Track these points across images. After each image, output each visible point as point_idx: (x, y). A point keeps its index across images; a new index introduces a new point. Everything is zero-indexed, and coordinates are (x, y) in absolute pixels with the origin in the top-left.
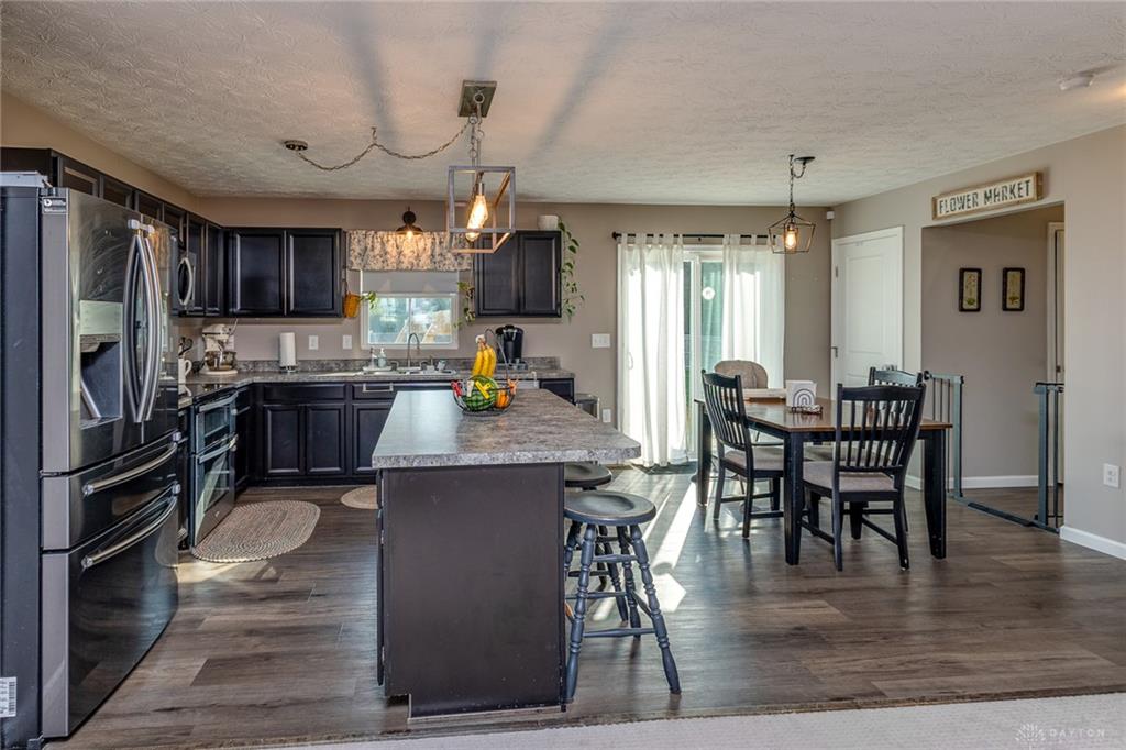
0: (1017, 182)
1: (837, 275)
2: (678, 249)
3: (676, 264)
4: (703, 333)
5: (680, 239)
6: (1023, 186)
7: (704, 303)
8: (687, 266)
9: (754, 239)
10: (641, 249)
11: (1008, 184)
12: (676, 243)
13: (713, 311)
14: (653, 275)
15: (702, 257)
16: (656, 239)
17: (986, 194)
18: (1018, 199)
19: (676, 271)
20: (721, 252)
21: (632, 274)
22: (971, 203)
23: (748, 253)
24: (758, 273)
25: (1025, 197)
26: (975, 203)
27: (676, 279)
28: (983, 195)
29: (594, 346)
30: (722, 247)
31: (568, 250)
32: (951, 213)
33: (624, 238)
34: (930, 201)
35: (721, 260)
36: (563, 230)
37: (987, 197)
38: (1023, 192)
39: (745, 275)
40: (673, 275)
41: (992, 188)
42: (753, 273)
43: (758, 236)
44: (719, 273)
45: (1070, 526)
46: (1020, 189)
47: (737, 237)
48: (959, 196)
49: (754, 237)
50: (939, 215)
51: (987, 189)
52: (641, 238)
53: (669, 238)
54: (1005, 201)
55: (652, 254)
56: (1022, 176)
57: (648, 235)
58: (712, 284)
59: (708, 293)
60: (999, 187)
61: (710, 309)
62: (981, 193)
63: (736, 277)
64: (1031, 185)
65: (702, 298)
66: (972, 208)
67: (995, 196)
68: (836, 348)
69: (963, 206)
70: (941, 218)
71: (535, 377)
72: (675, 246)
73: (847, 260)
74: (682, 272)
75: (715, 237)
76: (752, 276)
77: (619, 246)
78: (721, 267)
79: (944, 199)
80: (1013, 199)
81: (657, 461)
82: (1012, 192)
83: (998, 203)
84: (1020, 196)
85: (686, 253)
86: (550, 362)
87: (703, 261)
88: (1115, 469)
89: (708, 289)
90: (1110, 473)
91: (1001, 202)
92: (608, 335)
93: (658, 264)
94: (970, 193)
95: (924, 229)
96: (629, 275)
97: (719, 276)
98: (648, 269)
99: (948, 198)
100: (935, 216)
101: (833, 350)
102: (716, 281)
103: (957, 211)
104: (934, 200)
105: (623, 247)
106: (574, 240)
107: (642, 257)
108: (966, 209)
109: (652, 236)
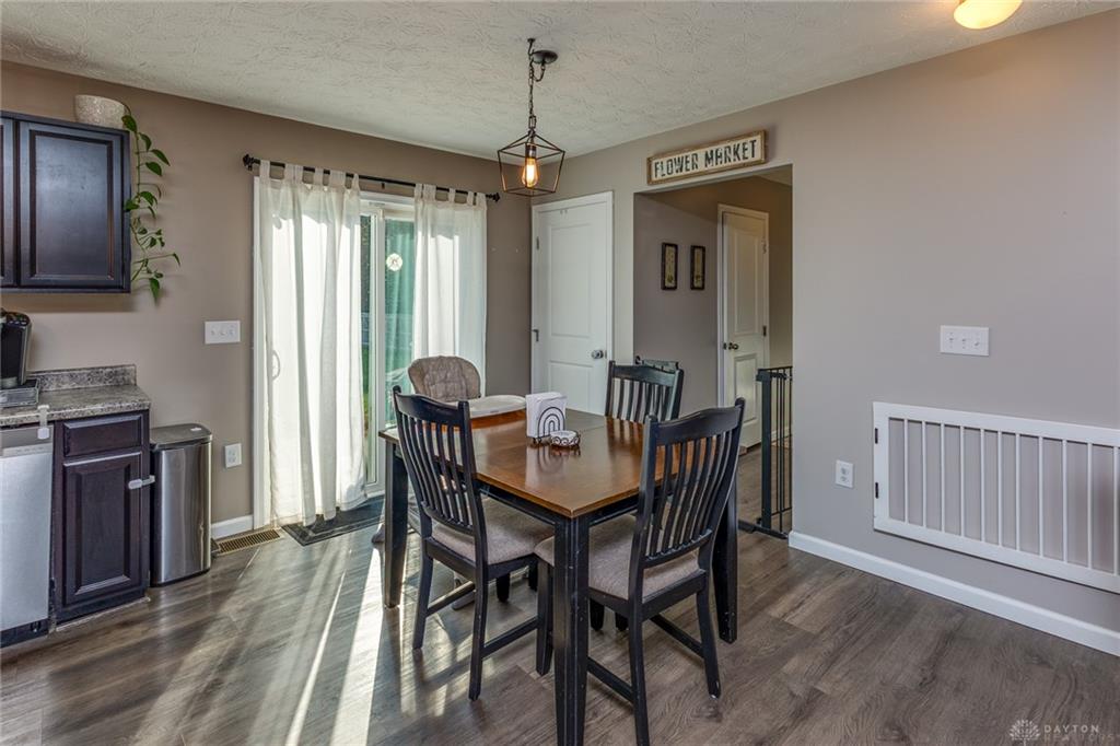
0: (741, 142)
1: (538, 247)
2: (351, 196)
3: (349, 217)
4: (388, 310)
5: (355, 182)
6: (749, 146)
7: (389, 274)
8: (365, 222)
9: (452, 195)
10: (293, 187)
11: (731, 144)
12: (349, 186)
13: (400, 287)
14: (314, 231)
15: (388, 211)
16: (318, 176)
17: (707, 155)
18: (742, 161)
19: (350, 226)
20: (412, 207)
21: (279, 227)
22: (689, 166)
23: (446, 211)
24: (457, 238)
25: (751, 159)
26: (695, 166)
27: (349, 238)
28: (704, 157)
29: (207, 342)
30: (413, 200)
31: (144, 168)
32: (667, 176)
33: (265, 167)
34: (645, 162)
35: (412, 219)
36: (134, 128)
37: (708, 159)
38: (748, 153)
39: (441, 238)
40: (346, 231)
41: (714, 148)
42: (451, 237)
43: (457, 191)
44: (408, 236)
45: (797, 531)
46: (745, 150)
47: (431, 190)
48: (677, 157)
49: (452, 191)
50: (654, 179)
51: (708, 150)
52: (293, 171)
53: (338, 177)
54: (728, 164)
55: (312, 196)
56: (749, 135)
57: (306, 169)
58: (399, 251)
59: (395, 262)
60: (721, 147)
61: (397, 283)
62: (701, 153)
63: (431, 241)
64: (758, 145)
65: (386, 266)
66: (691, 171)
67: (717, 157)
68: (536, 331)
69: (681, 170)
70: (657, 182)
71: (43, 418)
72: (349, 191)
73: (550, 228)
74: (358, 229)
75: (402, 186)
76: (450, 241)
77: (256, 178)
78: (410, 229)
79: (659, 161)
80: (737, 162)
81: (319, 510)
82: (736, 153)
83: (719, 166)
84: (745, 158)
85: (363, 202)
86: (110, 375)
87: (388, 218)
88: (848, 466)
89: (394, 256)
90: (844, 471)
91: (724, 165)
92: (238, 322)
93: (320, 215)
94: (690, 154)
95: (636, 194)
96: (274, 227)
97: (407, 241)
98: (306, 220)
99: (665, 160)
100: (649, 181)
101: (533, 334)
102: (403, 245)
103: (675, 174)
104: (649, 160)
105: (261, 182)
106: (155, 151)
107: (296, 201)
108: (684, 172)
109: (313, 170)
